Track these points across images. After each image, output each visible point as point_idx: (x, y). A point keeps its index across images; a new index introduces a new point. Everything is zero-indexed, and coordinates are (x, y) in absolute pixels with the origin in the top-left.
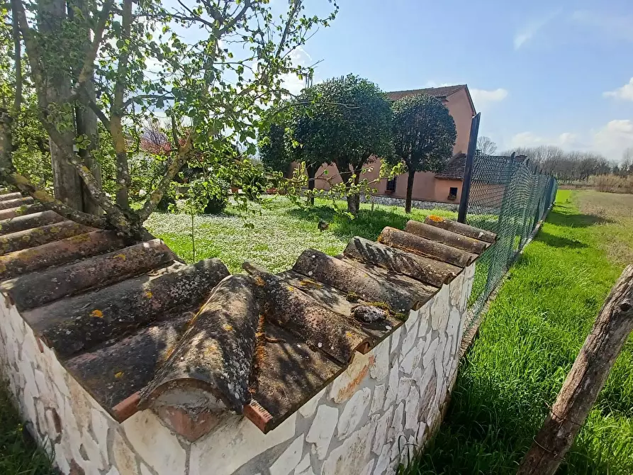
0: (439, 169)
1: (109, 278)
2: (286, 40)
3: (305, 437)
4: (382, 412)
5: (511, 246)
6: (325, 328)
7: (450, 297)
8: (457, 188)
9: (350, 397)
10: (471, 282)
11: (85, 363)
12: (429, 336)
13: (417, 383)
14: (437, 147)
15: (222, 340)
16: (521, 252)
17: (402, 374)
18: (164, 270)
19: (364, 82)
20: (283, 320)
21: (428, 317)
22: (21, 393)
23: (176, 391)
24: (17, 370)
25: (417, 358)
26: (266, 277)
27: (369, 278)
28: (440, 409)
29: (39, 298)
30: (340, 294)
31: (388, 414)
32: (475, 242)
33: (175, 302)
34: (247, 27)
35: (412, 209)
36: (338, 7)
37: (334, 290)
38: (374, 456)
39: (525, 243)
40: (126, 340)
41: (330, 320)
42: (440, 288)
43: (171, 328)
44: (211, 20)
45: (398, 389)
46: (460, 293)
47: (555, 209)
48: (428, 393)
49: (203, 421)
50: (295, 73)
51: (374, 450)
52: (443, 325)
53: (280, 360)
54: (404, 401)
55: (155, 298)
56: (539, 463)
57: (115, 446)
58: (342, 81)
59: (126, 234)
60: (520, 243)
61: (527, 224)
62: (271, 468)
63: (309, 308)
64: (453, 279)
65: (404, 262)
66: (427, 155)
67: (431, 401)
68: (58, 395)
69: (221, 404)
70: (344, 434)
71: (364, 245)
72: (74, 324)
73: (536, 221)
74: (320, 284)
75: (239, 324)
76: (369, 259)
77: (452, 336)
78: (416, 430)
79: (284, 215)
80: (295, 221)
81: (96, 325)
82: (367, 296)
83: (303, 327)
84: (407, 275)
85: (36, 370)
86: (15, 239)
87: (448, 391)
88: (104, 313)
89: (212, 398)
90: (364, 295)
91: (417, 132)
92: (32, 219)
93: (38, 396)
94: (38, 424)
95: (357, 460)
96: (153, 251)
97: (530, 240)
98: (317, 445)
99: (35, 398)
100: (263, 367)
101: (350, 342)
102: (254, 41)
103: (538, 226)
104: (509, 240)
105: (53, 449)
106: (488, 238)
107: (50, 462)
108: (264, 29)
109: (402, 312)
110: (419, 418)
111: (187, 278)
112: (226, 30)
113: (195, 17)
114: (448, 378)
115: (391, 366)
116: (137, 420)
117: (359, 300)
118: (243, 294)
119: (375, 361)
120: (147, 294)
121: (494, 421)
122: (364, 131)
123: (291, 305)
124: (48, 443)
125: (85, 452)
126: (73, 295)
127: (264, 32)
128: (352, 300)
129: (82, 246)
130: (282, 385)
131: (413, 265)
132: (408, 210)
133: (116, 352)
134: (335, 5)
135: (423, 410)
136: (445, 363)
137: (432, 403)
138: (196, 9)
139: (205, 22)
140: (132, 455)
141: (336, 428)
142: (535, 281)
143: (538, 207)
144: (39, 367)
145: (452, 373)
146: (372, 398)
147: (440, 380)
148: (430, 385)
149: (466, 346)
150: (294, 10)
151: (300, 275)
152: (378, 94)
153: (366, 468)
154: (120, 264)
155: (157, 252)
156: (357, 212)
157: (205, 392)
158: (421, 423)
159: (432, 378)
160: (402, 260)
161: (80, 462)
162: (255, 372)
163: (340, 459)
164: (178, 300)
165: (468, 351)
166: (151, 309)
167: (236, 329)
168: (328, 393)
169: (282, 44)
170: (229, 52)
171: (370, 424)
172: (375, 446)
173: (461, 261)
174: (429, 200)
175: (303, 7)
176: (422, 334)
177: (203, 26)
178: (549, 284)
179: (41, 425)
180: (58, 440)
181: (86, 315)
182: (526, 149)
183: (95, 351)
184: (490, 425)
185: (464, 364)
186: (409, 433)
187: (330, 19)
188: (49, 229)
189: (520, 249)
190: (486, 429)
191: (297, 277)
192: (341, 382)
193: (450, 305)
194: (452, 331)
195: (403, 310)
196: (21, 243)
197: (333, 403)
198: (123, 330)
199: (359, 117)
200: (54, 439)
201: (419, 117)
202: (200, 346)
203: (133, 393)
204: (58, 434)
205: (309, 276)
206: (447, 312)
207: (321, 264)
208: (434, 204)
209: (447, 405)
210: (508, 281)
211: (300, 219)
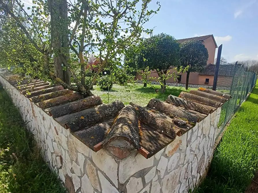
0: (201, 71)
1: (82, 108)
2: (141, 20)
3: (157, 167)
4: (183, 165)
5: (236, 103)
6: (164, 125)
7: (210, 121)
8: (209, 79)
9: (172, 155)
10: (219, 116)
11: (80, 134)
12: (202, 136)
13: (197, 156)
14: (200, 61)
15: (129, 126)
16: (241, 106)
17: (191, 150)
18: (99, 106)
19: (168, 36)
20: (147, 123)
21: (201, 128)
22: (46, 151)
23: (117, 141)
24: (45, 143)
25: (197, 145)
26: (139, 107)
27: (178, 109)
28: (206, 170)
29: (60, 114)
30: (167, 115)
31: (185, 166)
32: (221, 98)
33: (107, 115)
34: (126, 16)
35: (189, 88)
36: (160, 6)
37: (164, 114)
38: (180, 182)
39: (242, 102)
40: (92, 127)
41: (166, 122)
42: (208, 115)
43: (107, 124)
44: (113, 15)
45: (190, 157)
46: (215, 120)
47: (256, 87)
48: (201, 161)
49: (125, 152)
50: (145, 32)
51: (180, 180)
52: (207, 133)
53: (148, 136)
54: (192, 162)
55: (100, 114)
56: (254, 189)
57: (87, 166)
58: (158, 36)
59: (84, 93)
60: (240, 102)
61: (243, 94)
62: (145, 176)
63: (157, 118)
64: (213, 112)
65: (191, 104)
66: (195, 65)
67: (202, 165)
68: (63, 150)
69: (132, 146)
70: (170, 170)
71: (174, 98)
72: (75, 121)
73: (247, 93)
74: (159, 112)
75: (133, 122)
76: (176, 104)
77: (211, 138)
78: (196, 176)
79: (135, 91)
80: (139, 93)
81: (82, 121)
82: (178, 116)
83: (155, 125)
84: (193, 110)
85: (53, 142)
86: (47, 96)
87: (209, 162)
88: (85, 118)
89: (129, 144)
90: (176, 116)
91: (191, 56)
92: (50, 89)
93: (53, 152)
94: (52, 162)
95: (174, 182)
96: (95, 99)
97: (244, 101)
98: (161, 171)
99: (52, 153)
100: (142, 137)
101: (174, 130)
102: (129, 21)
103: (248, 95)
104: (235, 100)
105: (58, 172)
106: (227, 97)
107: (57, 177)
108: (132, 16)
109: (193, 122)
110: (197, 171)
111: (110, 107)
112: (119, 18)
113: (108, 14)
114: (209, 156)
115: (187, 146)
116: (98, 154)
117: (175, 118)
118: (132, 113)
119: (181, 142)
120: (98, 112)
121: (231, 176)
122: (168, 56)
123: (150, 117)
124: (57, 170)
125: (73, 171)
126: (70, 113)
127: (132, 17)
128: (172, 117)
129: (70, 98)
130: (151, 144)
131: (195, 106)
132: (187, 88)
133: (90, 131)
134: (159, 5)
135: (199, 168)
136: (208, 149)
137: (203, 166)
138: (108, 11)
139: (111, 16)
140: (95, 168)
141: (167, 167)
142: (248, 118)
143: (248, 87)
144: (55, 141)
145: (211, 155)
146: (180, 158)
147: (206, 157)
148: (202, 157)
149: (217, 144)
150: (144, 9)
151: (150, 108)
152: (174, 41)
153: (177, 187)
154: (85, 103)
155: (97, 99)
156: (165, 89)
157: (126, 142)
158: (198, 174)
159: (203, 155)
160: (190, 104)
161: (70, 175)
162: (140, 139)
163: (168, 180)
164: (108, 115)
165: (218, 146)
166: (99, 117)
167: (133, 123)
168: (164, 151)
169: (139, 22)
170: (119, 26)
171: (179, 168)
172: (181, 178)
173: (216, 105)
174: (196, 84)
175: (147, 7)
176: (199, 135)
177: (110, 17)
178: (255, 119)
179: (53, 163)
180: (61, 168)
181: (79, 118)
182: (241, 61)
183: (83, 130)
184: (229, 178)
185: (216, 152)
186: (193, 177)
187: (157, 10)
188: (57, 92)
189: (240, 105)
190: (228, 179)
191: (149, 109)
192: (169, 148)
193: (211, 125)
194: (211, 136)
195: (194, 122)
196: (49, 97)
197: (166, 156)
198: (91, 124)
199: (166, 50)
200: (59, 167)
201: (191, 49)
202: (122, 127)
203: (98, 143)
204: (61, 165)
205: (153, 109)
206: (209, 128)
207: (158, 104)
208: (198, 86)
209: (209, 168)
210: (235, 118)
211: (141, 92)
